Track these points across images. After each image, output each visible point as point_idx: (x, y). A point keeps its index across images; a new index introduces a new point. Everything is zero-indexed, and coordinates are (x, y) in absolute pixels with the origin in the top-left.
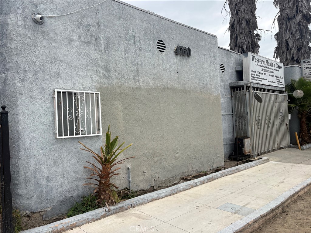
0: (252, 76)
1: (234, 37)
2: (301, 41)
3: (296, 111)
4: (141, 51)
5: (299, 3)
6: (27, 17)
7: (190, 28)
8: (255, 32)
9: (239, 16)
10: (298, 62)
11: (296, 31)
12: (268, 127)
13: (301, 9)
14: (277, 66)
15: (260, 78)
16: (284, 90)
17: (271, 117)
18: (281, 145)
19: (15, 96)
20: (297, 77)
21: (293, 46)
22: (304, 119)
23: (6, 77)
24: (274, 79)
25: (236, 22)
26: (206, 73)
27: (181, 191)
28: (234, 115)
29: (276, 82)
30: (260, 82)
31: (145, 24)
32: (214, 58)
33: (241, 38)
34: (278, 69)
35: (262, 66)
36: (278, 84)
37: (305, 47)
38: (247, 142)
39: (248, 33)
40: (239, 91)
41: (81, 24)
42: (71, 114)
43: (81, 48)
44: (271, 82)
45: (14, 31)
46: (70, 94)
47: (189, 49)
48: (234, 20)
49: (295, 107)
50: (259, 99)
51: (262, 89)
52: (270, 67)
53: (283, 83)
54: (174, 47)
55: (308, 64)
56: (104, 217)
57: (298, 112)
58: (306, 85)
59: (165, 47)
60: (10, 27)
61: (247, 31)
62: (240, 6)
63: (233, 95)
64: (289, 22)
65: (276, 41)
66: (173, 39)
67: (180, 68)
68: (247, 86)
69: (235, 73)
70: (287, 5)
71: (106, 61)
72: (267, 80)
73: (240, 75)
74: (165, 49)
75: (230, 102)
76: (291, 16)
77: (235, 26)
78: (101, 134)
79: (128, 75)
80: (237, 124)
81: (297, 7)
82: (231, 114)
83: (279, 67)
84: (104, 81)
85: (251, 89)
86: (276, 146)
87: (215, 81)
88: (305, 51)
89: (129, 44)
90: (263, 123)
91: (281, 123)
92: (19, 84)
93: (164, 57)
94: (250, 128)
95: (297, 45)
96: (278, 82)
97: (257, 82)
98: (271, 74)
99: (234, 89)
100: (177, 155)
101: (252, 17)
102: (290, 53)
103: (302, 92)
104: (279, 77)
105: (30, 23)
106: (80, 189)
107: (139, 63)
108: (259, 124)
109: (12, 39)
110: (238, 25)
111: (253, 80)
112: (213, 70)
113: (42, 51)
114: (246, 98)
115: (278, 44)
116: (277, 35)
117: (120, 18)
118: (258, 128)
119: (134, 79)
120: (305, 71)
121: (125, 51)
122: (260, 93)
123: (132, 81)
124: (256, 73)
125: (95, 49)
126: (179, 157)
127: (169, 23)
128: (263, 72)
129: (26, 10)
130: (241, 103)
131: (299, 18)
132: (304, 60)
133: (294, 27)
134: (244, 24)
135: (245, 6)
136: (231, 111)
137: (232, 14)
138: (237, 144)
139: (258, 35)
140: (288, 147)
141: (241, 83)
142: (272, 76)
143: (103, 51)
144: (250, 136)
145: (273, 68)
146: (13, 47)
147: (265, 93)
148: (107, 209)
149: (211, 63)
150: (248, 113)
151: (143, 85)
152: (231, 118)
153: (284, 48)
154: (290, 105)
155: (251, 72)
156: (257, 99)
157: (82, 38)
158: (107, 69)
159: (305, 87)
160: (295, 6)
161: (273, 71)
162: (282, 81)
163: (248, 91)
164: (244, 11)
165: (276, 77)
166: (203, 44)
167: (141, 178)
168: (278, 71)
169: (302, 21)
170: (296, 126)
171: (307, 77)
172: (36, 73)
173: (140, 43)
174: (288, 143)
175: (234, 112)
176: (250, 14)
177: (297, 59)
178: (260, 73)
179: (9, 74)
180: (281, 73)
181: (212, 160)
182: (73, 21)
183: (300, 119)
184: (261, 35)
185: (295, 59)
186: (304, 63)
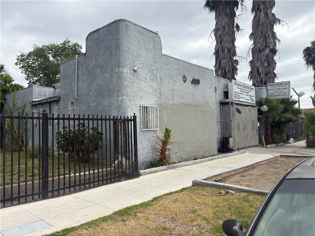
0: (234, 96)
1: (219, 61)
2: (268, 68)
3: (263, 121)
4: (175, 82)
5: (267, 40)
6: (131, 69)
7: (199, 66)
8: (235, 58)
9: (223, 45)
10: (265, 84)
11: (265, 60)
12: (244, 131)
13: (269, 44)
14: (250, 88)
15: (240, 97)
16: (255, 105)
17: (246, 124)
18: (253, 144)
19: (127, 108)
20: (264, 96)
21: (262, 72)
22: (269, 127)
23: (122, 98)
24: (249, 98)
25: (220, 50)
26: (207, 94)
27: (198, 163)
28: (222, 122)
29: (250, 100)
30: (239, 100)
31: (177, 67)
32: (212, 85)
33: (224, 62)
34: (251, 90)
35: (240, 89)
36: (251, 101)
37: (271, 73)
38: (231, 140)
39: (229, 59)
40: (226, 106)
41: (150, 70)
42: (147, 118)
43: (150, 83)
44: (246, 99)
45: (126, 76)
46: (147, 107)
47: (199, 79)
48: (219, 48)
49: (262, 117)
50: (239, 112)
51: (241, 104)
52: (246, 89)
53: (255, 100)
54: (191, 79)
55: (272, 86)
56: (167, 170)
57: (264, 121)
58: (270, 102)
59: (186, 79)
60: (125, 74)
61: (229, 57)
62: (223, 37)
63: (221, 108)
64: (260, 53)
65: (250, 67)
66: (190, 74)
67: (194, 91)
68: (231, 103)
69: (223, 93)
70: (259, 40)
71: (160, 89)
72: (244, 98)
73: (226, 94)
74: (186, 81)
75: (220, 113)
76: (261, 49)
77: (219, 52)
78: (158, 129)
79: (169, 97)
80: (224, 128)
81: (266, 43)
82: (220, 121)
83: (252, 89)
84: (160, 100)
85: (234, 104)
86: (249, 145)
87: (213, 99)
88: (271, 76)
89: (170, 79)
90: (241, 128)
91: (253, 128)
92: (128, 103)
93: (186, 85)
94: (233, 130)
95: (265, 71)
96: (251, 99)
97: (238, 99)
98: (247, 94)
99: (222, 104)
100: (192, 145)
101: (232, 46)
102: (260, 77)
103: (267, 107)
104: (252, 96)
105: (132, 72)
106: (150, 158)
107: (174, 89)
108: (238, 128)
109: (126, 80)
110: (222, 52)
111: (235, 98)
112: (211, 92)
113: (136, 85)
114: (230, 111)
115: (252, 69)
116: (251, 62)
117: (166, 64)
118: (238, 131)
119: (172, 99)
120: (270, 92)
121: (168, 83)
122: (240, 108)
123: (171, 100)
124: (237, 94)
125: (156, 83)
126: (193, 146)
127: (189, 64)
128: (241, 93)
129: (131, 65)
130: (227, 114)
131: (267, 51)
132: (269, 84)
133: (263, 57)
134: (226, 52)
135: (227, 37)
136: (220, 119)
137: (217, 42)
138: (224, 141)
139: (236, 61)
140: (257, 146)
141: (227, 101)
142: (247, 95)
143: (159, 84)
144: (233, 136)
145: (248, 90)
146: (126, 84)
147: (243, 107)
148: (168, 166)
149: (210, 88)
150: (231, 121)
151: (175, 102)
152: (220, 124)
153: (256, 73)
154: (259, 116)
155: (234, 93)
156: (237, 111)
157: (151, 77)
158: (161, 94)
159: (269, 104)
160: (265, 41)
161: (248, 92)
162: (254, 98)
163: (232, 106)
164: (227, 41)
165: (250, 96)
166: (206, 76)
167: (175, 156)
168: (251, 92)
169: (269, 54)
170: (263, 131)
171: (271, 96)
172: (134, 97)
173: (175, 78)
174: (257, 143)
175: (222, 119)
176: (231, 44)
177: (265, 82)
178: (239, 93)
179: (124, 97)
180: (253, 93)
181: (211, 149)
182: (147, 69)
183: (266, 127)
184: (239, 60)
185: (264, 81)
186: (270, 85)
